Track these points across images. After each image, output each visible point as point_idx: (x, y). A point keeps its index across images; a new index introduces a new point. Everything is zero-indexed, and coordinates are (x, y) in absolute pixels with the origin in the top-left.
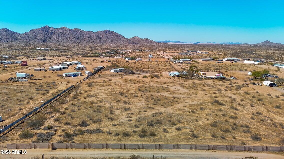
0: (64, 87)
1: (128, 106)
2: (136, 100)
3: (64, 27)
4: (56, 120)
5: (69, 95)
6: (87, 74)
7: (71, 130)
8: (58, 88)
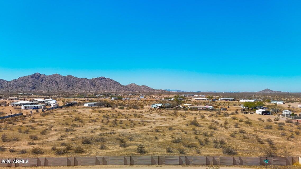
3: (56, 74)
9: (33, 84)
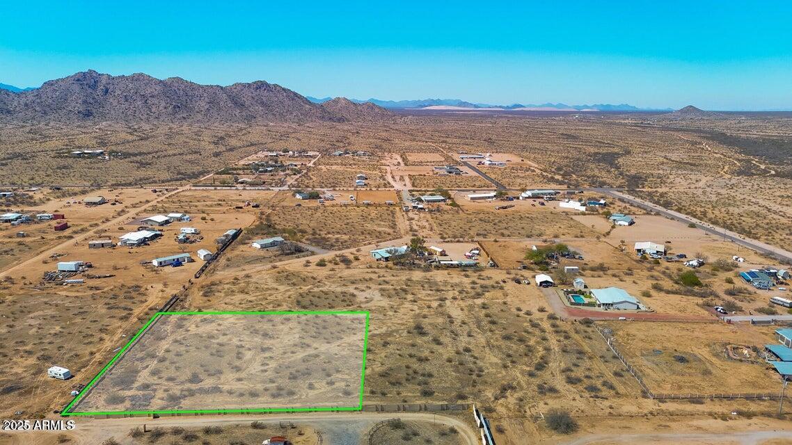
0: (157, 297)
1: (268, 343)
2: (285, 328)
3: (140, 74)
4: (154, 373)
5: (169, 319)
6: (202, 258)
7: (176, 390)
8: (146, 301)
9: (85, 102)
